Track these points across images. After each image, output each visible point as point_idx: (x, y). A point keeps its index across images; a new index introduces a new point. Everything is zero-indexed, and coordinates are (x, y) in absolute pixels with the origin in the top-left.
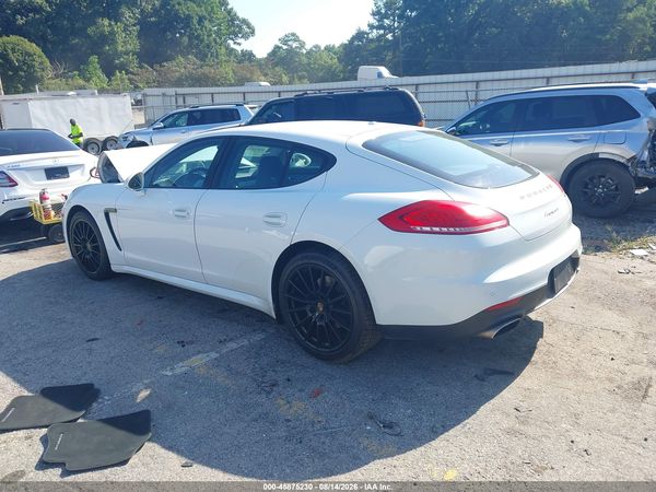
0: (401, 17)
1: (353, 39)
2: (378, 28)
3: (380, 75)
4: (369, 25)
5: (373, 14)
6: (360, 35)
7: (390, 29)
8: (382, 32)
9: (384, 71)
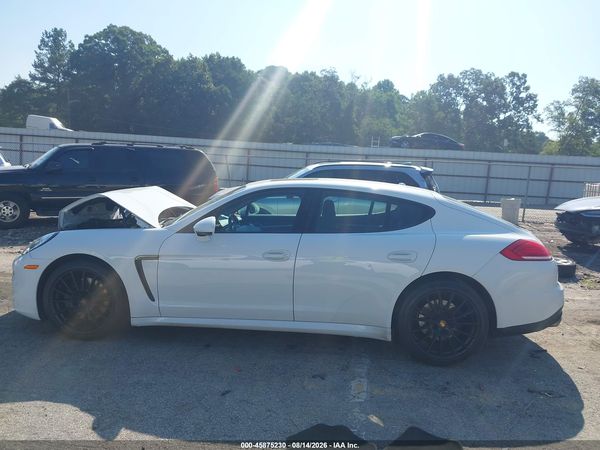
0: (67, 74)
1: (13, 86)
2: (42, 80)
3: (52, 126)
4: (30, 76)
5: (35, 66)
6: (19, 83)
7: (55, 82)
8: (44, 84)
9: (57, 123)
